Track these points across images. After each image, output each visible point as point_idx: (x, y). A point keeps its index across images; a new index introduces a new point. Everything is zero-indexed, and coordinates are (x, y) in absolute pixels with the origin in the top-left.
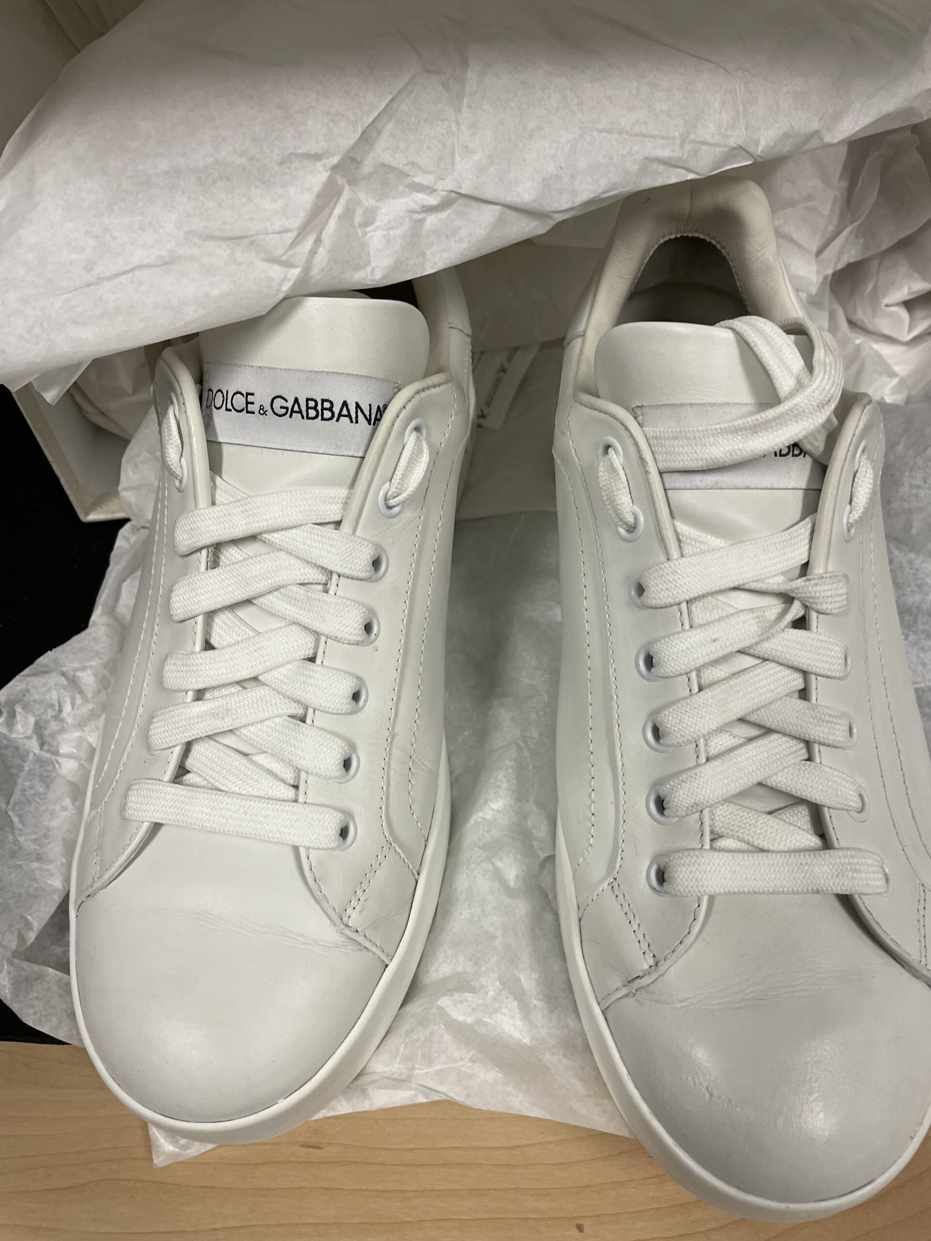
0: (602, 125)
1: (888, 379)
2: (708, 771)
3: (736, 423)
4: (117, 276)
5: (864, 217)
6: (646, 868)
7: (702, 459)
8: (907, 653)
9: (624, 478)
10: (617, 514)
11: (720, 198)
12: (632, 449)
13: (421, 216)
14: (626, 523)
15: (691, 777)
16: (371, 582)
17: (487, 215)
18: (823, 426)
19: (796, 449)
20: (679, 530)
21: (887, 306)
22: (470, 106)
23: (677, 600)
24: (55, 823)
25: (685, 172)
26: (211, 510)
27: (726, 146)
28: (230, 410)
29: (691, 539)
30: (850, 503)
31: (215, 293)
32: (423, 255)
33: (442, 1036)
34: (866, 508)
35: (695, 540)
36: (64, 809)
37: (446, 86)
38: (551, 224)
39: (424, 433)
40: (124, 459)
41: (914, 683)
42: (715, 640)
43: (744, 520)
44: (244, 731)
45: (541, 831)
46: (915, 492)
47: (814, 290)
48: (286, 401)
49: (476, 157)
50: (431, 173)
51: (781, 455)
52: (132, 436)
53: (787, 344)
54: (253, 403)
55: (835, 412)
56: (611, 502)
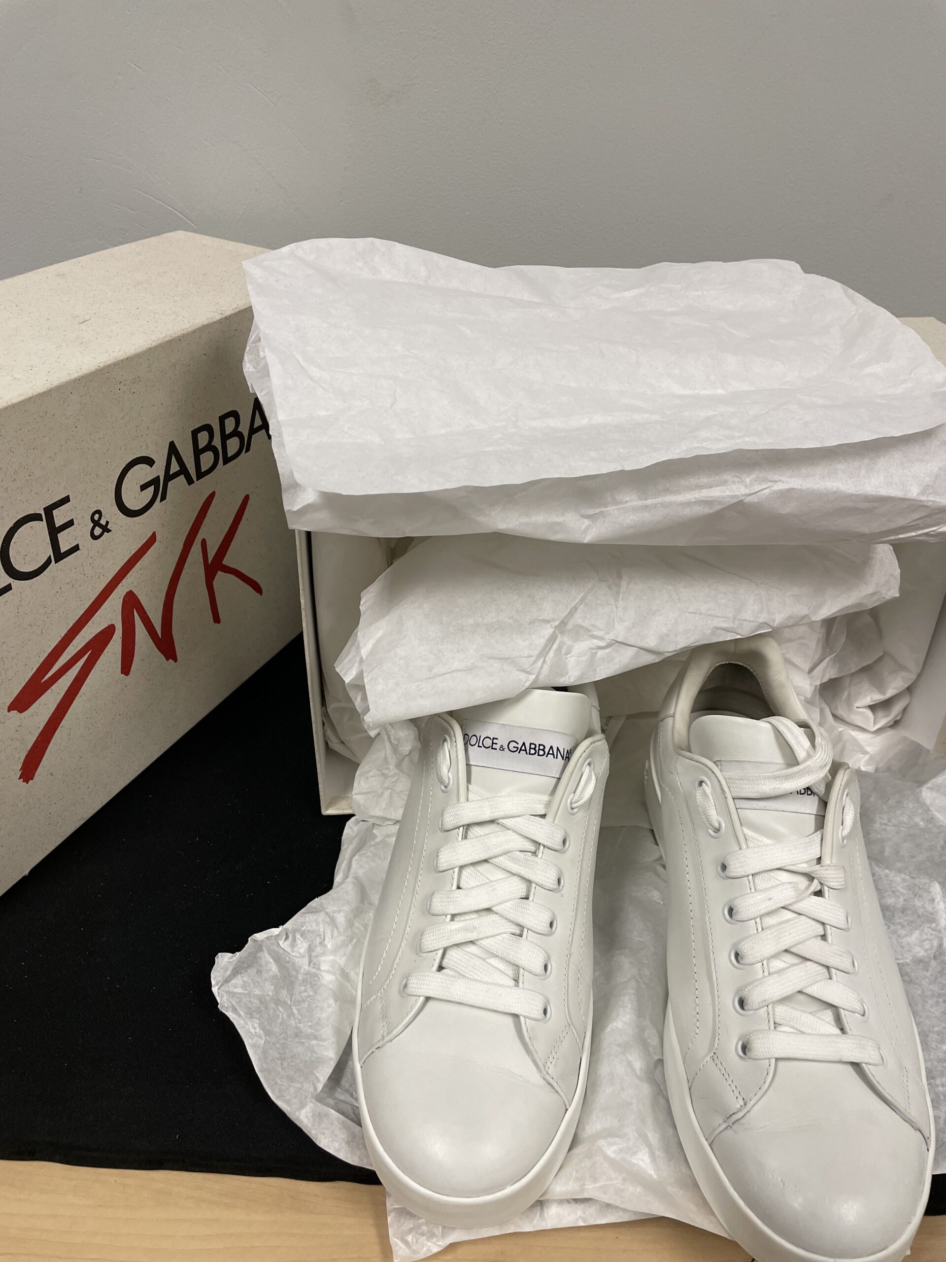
0: (691, 610)
1: (862, 756)
2: (771, 980)
3: (776, 773)
4: (444, 674)
5: (838, 650)
6: (736, 1041)
7: (757, 792)
8: (890, 938)
9: (712, 800)
10: (709, 822)
11: (753, 645)
12: (717, 784)
13: (596, 651)
14: (713, 827)
15: (761, 983)
16: (561, 853)
17: (630, 652)
18: (823, 778)
19: (808, 790)
20: (745, 833)
21: (857, 707)
22: (623, 599)
23: (747, 874)
24: (324, 1015)
25: (735, 634)
26: (466, 803)
27: (757, 622)
28: (481, 747)
29: (752, 838)
30: (842, 824)
31: (492, 685)
32: (595, 670)
33: (602, 1164)
34: (851, 828)
35: (755, 839)
36: (329, 1006)
37: (610, 587)
38: (662, 657)
39: (592, 767)
40: (358, 773)
41: (897, 959)
42: (770, 899)
43: (782, 829)
44: (483, 942)
45: (654, 1041)
46: (883, 827)
47: (809, 696)
48: (518, 744)
49: (626, 624)
50: (603, 630)
51: (801, 794)
52: (361, 762)
53: (800, 732)
54: (496, 744)
55: (830, 771)
56: (705, 814)
